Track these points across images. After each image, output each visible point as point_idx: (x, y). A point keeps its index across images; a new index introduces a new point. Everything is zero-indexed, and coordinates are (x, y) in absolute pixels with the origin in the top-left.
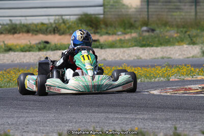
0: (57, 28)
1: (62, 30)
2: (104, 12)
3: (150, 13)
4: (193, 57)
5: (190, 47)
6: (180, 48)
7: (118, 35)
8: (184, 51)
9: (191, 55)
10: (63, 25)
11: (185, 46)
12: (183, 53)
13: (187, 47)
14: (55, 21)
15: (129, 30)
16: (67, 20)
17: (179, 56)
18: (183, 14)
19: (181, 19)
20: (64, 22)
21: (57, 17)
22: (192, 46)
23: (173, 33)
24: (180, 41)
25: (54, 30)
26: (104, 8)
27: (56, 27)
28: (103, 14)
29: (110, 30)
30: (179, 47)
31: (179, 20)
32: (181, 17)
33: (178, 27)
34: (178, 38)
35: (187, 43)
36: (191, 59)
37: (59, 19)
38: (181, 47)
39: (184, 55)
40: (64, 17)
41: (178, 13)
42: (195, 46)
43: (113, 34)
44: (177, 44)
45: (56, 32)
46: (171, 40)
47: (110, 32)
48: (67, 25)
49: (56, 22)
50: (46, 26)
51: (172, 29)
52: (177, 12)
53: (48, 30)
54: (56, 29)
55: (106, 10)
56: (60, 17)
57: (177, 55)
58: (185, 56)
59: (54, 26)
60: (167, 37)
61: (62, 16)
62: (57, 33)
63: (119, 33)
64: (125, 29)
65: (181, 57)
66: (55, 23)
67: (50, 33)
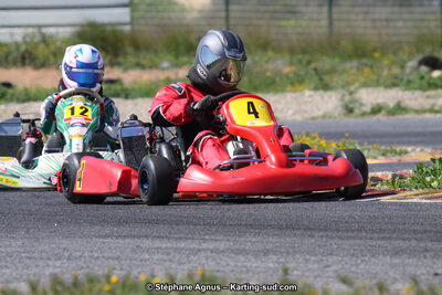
0: (30, 54)
1: (41, 57)
2: (132, 18)
3: (232, 21)
4: (324, 116)
5: (318, 96)
6: (296, 98)
7: (163, 69)
8: (305, 103)
9: (321, 113)
10: (42, 47)
11: (308, 93)
12: (304, 107)
13: (310, 96)
14: (24, 38)
15: (185, 59)
16: (51, 36)
17: (294, 114)
18: (304, 23)
19: (299, 34)
20: (45, 40)
21: (30, 30)
22: (321, 92)
23: (282, 65)
24: (296, 82)
25: (23, 58)
26: (133, 11)
27: (27, 51)
28: (131, 24)
29: (146, 58)
30: (293, 95)
31: (294, 37)
32: (299, 30)
33: (292, 51)
34: (291, 75)
35: (312, 86)
36: (319, 120)
37: (33, 33)
38: (298, 94)
39: (305, 112)
40: (44, 30)
41: (292, 22)
42: (329, 93)
43: (151, 68)
44: (289, 88)
45: (27, 61)
46: (278, 79)
47: (144, 62)
48: (52, 48)
49: (28, 39)
50: (5, 49)
51: (278, 55)
52: (288, 19)
53: (11, 58)
54: (27, 55)
55: (136, 14)
56: (35, 30)
57: (290, 112)
58: (306, 115)
59: (23, 48)
60: (269, 74)
61: (40, 27)
62: (30, 64)
63: (165, 65)
64: (177, 56)
65: (298, 118)
66: (25, 43)
67: (15, 64)
